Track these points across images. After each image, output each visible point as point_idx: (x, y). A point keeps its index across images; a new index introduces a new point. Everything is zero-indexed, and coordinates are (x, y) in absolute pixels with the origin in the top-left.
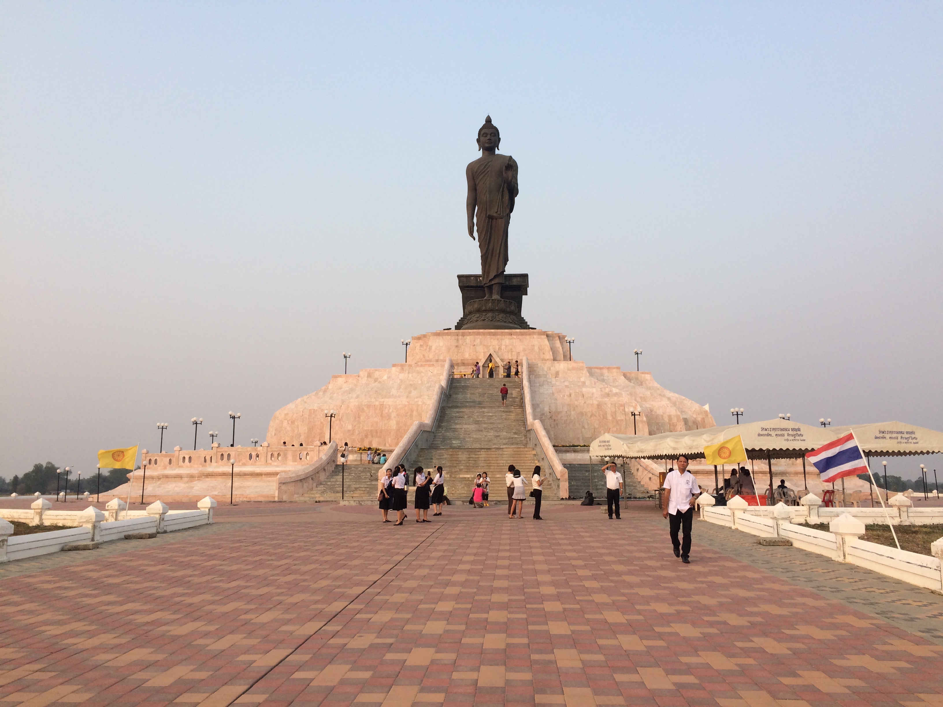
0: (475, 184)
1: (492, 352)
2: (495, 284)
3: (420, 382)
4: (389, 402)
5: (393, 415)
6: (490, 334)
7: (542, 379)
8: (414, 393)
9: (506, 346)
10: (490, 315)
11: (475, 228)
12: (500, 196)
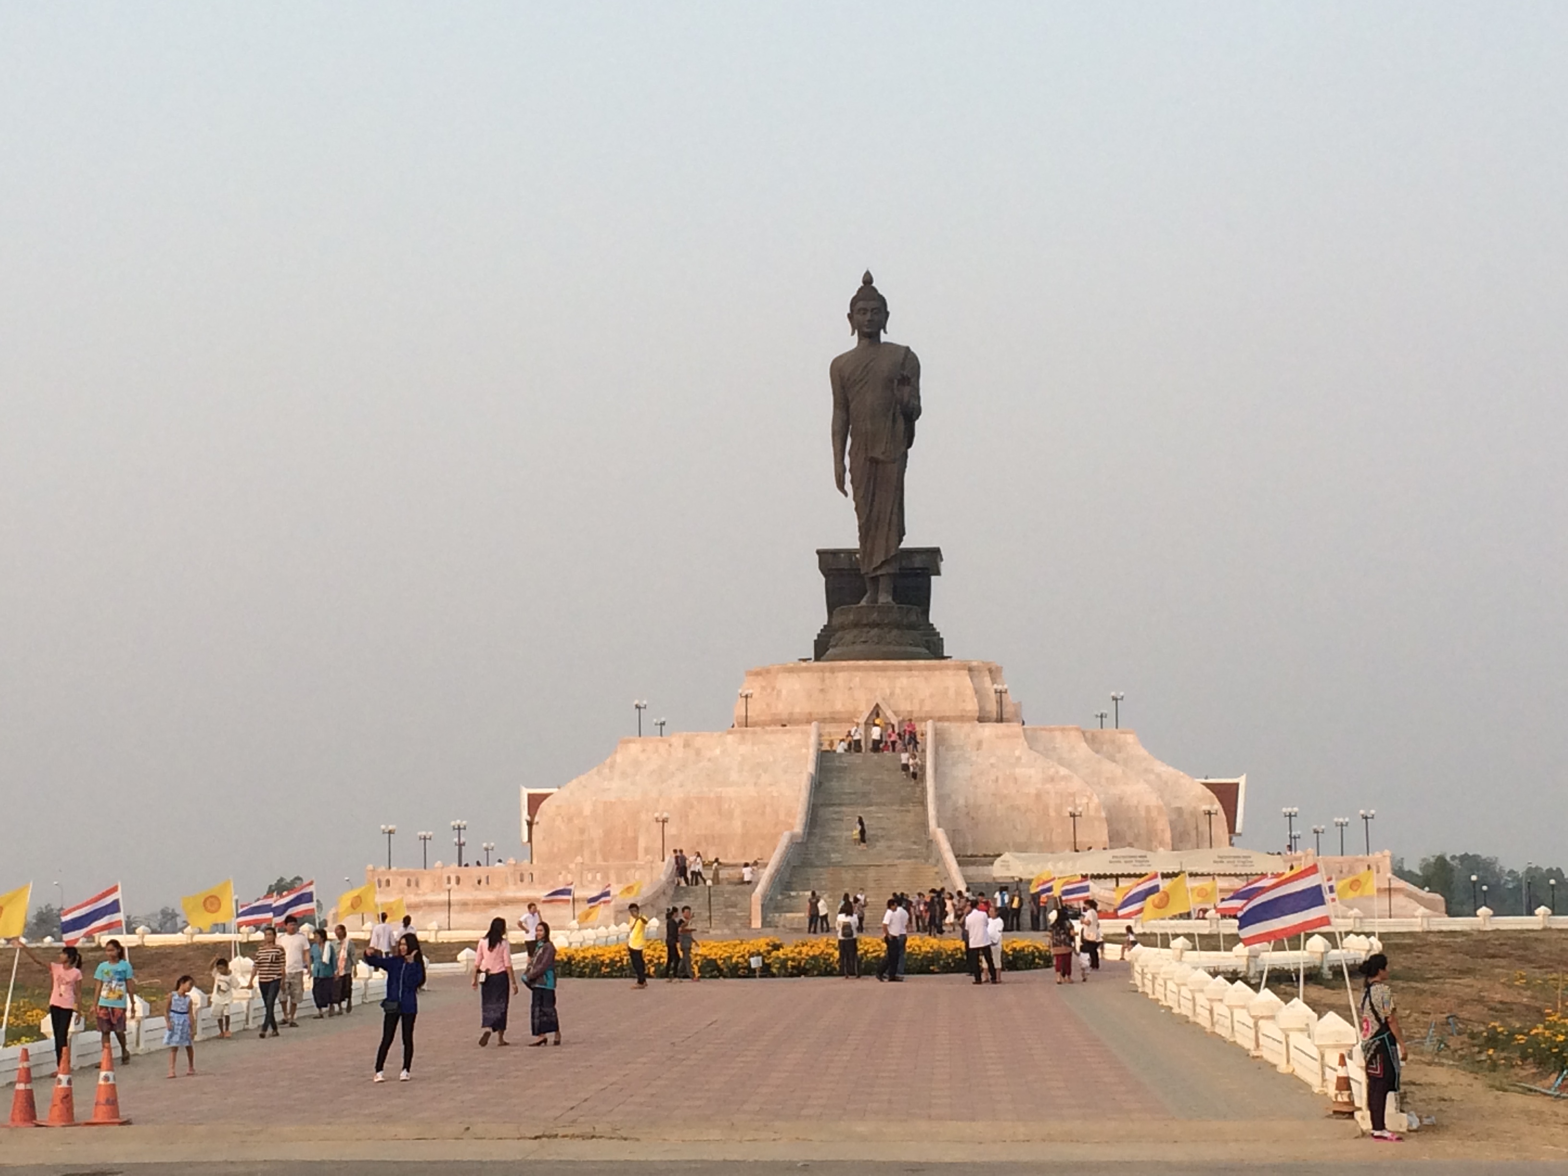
0: (847, 400)
1: (879, 701)
2: (882, 575)
3: (771, 759)
4: (730, 792)
5: (737, 812)
6: (876, 669)
7: (956, 753)
8: (765, 778)
9: (902, 689)
10: (875, 631)
11: (848, 476)
12: (889, 424)
